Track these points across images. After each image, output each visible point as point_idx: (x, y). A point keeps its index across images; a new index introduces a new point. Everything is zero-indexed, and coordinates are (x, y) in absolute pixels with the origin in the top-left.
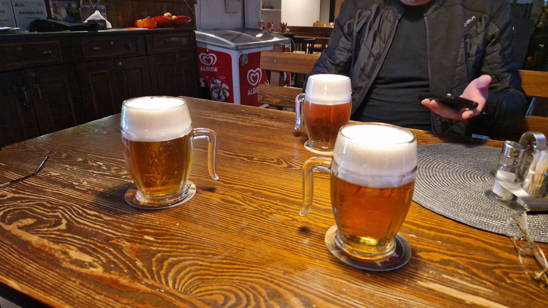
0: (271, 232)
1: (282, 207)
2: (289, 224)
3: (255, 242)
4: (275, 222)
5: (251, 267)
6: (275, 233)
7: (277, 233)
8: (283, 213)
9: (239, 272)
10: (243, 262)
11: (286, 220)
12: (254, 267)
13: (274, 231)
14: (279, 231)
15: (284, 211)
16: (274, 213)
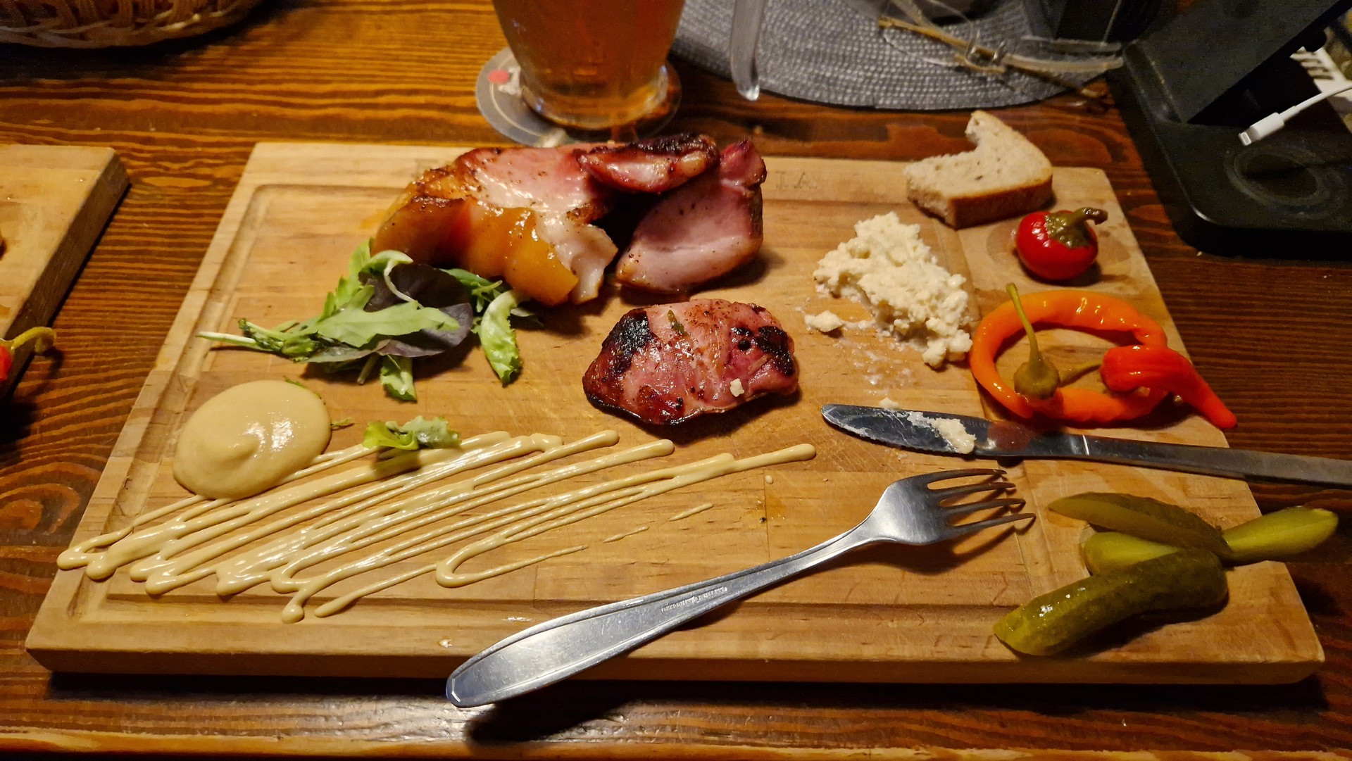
0: (149, 243)
1: (169, 148)
2: (206, 203)
3: (102, 295)
4: (154, 206)
5: (108, 380)
6: (162, 244)
7: (170, 245)
8: (176, 166)
9: (71, 410)
10: (78, 373)
11: (191, 189)
12: (117, 378)
13: (159, 240)
14: (175, 236)
15: (176, 159)
16: (148, 174)
